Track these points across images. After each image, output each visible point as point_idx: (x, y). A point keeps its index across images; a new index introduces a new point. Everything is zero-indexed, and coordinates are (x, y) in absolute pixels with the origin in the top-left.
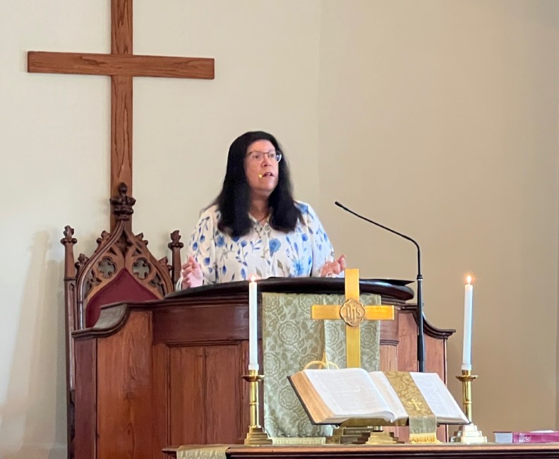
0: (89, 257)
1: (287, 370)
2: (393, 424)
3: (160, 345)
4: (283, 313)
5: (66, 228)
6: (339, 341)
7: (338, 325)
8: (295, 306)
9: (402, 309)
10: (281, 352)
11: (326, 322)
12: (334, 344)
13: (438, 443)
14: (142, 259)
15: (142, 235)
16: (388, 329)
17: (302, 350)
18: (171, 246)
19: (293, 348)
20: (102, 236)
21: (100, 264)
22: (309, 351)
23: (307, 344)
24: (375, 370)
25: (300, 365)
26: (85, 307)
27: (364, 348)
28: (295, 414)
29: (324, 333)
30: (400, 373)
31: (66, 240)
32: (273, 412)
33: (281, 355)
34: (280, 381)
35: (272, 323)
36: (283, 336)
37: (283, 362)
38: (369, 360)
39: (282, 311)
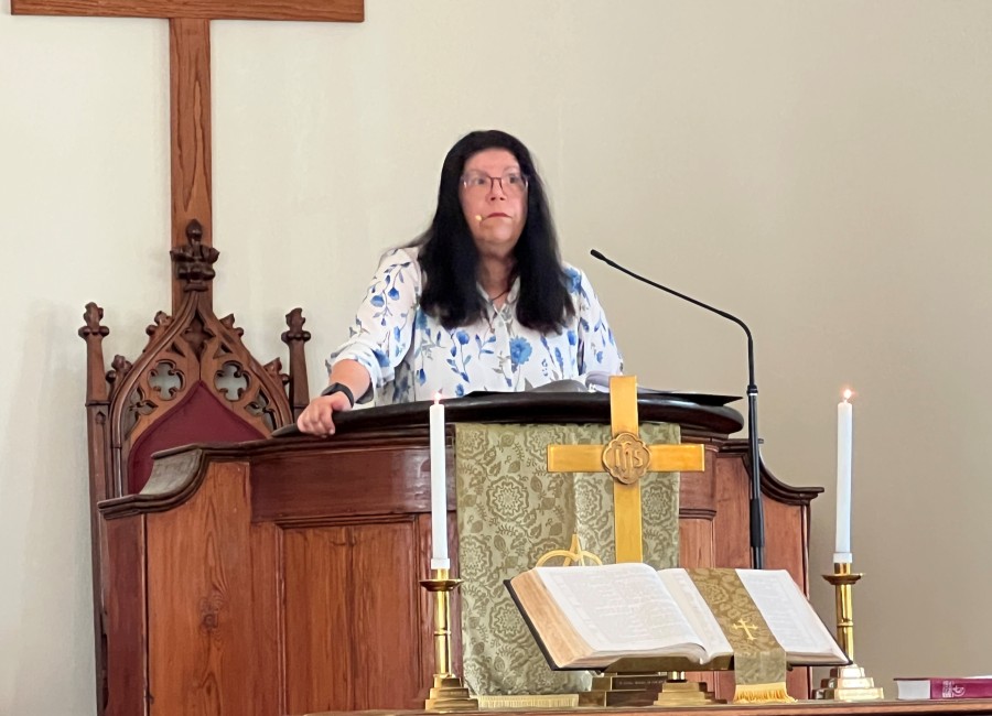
0: (132, 355)
1: (505, 568)
2: (706, 668)
3: (266, 524)
4: (496, 462)
5: (91, 307)
6: (602, 512)
7: (600, 482)
8: (518, 448)
9: (721, 451)
10: (494, 535)
11: (578, 476)
12: (593, 518)
13: (790, 700)
14: (233, 363)
15: (231, 318)
16: (696, 488)
17: (533, 533)
18: (287, 338)
20: (156, 320)
21: (153, 374)
22: (545, 533)
23: (542, 520)
24: (671, 567)
25: (530, 558)
26: (126, 455)
27: (649, 524)
28: (521, 651)
29: (573, 497)
30: (719, 571)
31: (89, 330)
32: (479, 648)
33: (492, 541)
34: (492, 590)
35: (475, 481)
36: (497, 505)
37: (497, 554)
38: (660, 547)
39: (493, 458)
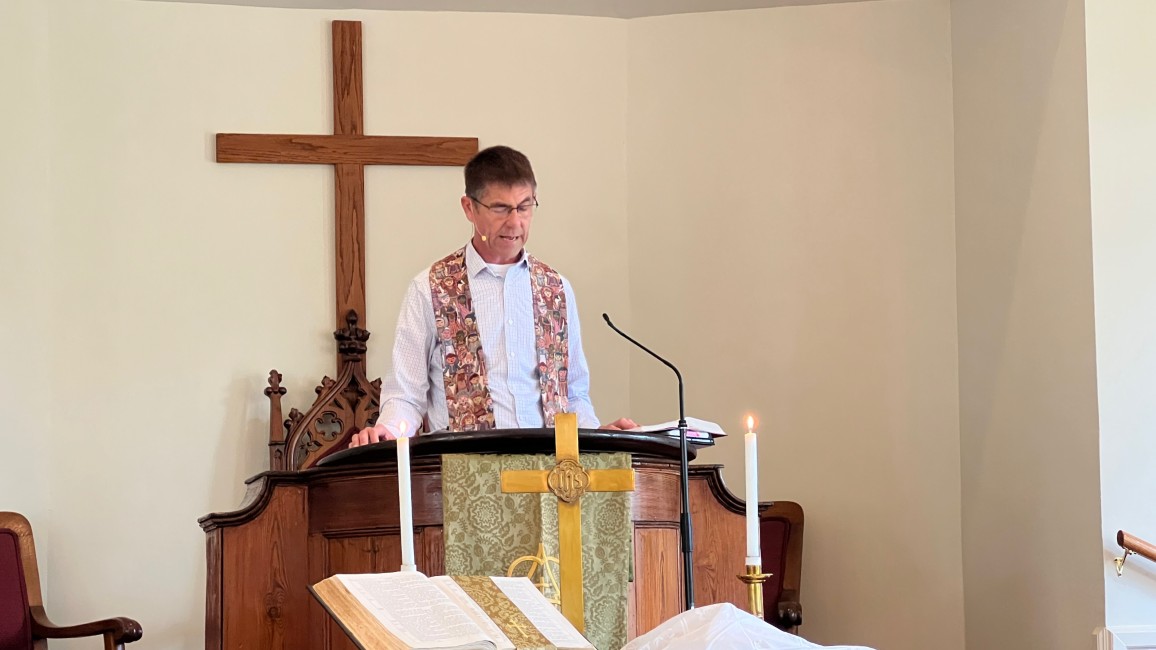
0: (304, 413)
1: (484, 571)
3: (317, 535)
4: (475, 485)
5: (271, 373)
8: (494, 474)
10: (473, 545)
11: (544, 496)
12: (556, 531)
17: (506, 541)
19: (491, 536)
20: (323, 383)
21: (320, 421)
22: (517, 541)
23: (514, 531)
25: (503, 561)
27: (606, 534)
29: (540, 513)
31: (271, 390)
33: (472, 549)
35: (458, 501)
36: (476, 520)
37: (476, 559)
38: (614, 552)
39: (474, 482)
